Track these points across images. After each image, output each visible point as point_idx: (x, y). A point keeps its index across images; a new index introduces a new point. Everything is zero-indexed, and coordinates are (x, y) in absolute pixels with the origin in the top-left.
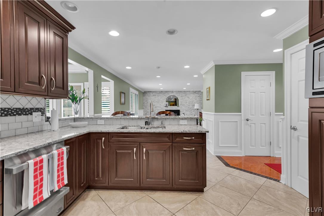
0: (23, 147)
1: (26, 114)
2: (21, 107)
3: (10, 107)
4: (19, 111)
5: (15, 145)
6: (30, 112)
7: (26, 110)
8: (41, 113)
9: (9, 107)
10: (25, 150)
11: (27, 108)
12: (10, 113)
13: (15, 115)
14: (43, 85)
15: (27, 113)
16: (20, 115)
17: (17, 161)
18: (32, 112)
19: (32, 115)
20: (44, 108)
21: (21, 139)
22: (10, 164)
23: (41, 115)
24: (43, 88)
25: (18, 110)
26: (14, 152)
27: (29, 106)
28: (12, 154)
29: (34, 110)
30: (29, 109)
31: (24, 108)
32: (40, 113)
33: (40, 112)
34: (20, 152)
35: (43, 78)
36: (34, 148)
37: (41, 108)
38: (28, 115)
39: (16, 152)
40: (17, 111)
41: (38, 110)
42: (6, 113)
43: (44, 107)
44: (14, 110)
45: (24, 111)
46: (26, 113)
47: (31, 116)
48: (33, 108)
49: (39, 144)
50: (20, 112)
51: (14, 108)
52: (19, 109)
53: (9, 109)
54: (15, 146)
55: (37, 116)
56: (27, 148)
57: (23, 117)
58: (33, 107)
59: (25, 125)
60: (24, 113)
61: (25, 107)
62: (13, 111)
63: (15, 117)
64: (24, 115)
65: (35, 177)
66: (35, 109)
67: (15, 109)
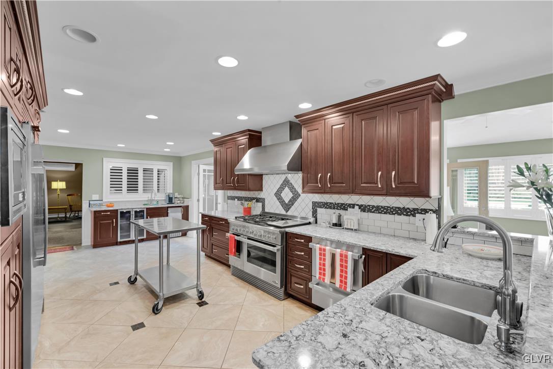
2: (402, 206)
4: (398, 211)
6: (412, 213)
9: (389, 205)
11: (408, 209)
12: (389, 211)
13: (394, 214)
15: (409, 214)
16: (399, 214)
18: (415, 214)
19: (415, 216)
24: (380, 186)
27: (412, 206)
30: (412, 209)
31: (404, 208)
38: (409, 216)
40: (396, 210)
41: (424, 211)
45: (405, 211)
46: (407, 214)
47: (414, 218)
50: (400, 212)
51: (393, 207)
52: (399, 208)
53: (388, 207)
55: (422, 220)
57: (403, 218)
58: (418, 208)
60: (405, 213)
61: (406, 207)
62: (392, 210)
64: (404, 215)
66: (420, 210)
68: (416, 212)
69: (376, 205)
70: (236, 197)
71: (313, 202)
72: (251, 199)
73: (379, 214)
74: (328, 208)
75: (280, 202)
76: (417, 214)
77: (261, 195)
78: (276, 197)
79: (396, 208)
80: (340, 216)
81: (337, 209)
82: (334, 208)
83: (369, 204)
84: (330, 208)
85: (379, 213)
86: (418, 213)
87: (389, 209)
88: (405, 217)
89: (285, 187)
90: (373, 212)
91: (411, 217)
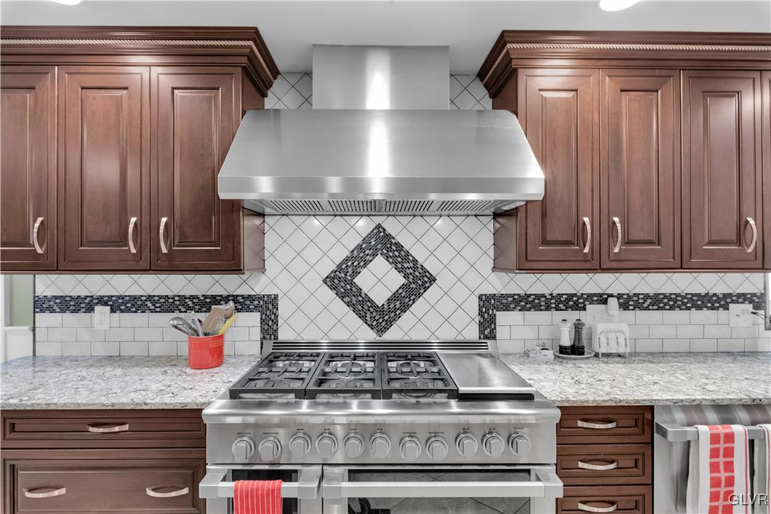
0: (690, 391)
1: (713, 308)
2: (703, 292)
3: (680, 292)
4: (697, 300)
5: (679, 379)
6: (722, 303)
7: (714, 298)
8: (752, 305)
9: (678, 291)
10: (694, 400)
11: (715, 295)
12: (680, 303)
13: (689, 309)
14: (748, 244)
15: (717, 305)
16: (699, 308)
17: (680, 416)
18: (728, 303)
19: (728, 309)
20: (761, 294)
21: (698, 365)
22: (666, 417)
23: (753, 313)
24: (750, 250)
25: (695, 298)
26: (671, 398)
27: (720, 289)
28: (667, 400)
29: (734, 298)
30: (722, 296)
31: (708, 294)
32: (749, 307)
33: (750, 303)
34: (682, 400)
35: (748, 226)
36: (712, 400)
37: (754, 295)
38: (717, 308)
39: (674, 398)
40: (693, 300)
41: (742, 298)
42: (671, 303)
43: (763, 292)
44: (687, 298)
45: (709, 301)
46: (713, 305)
47: (726, 312)
48: (731, 294)
49: (728, 394)
50: (700, 303)
52: (698, 295)
53: (677, 295)
54: (678, 381)
55: (741, 315)
56: (698, 396)
57: (706, 315)
58: (732, 292)
59: (712, 331)
60: (710, 305)
61: (711, 293)
62: (686, 301)
63: (688, 311)
64: (708, 308)
65: (714, 467)
66: (736, 296)
67: (690, 296)
68: (729, 300)
69: (651, 292)
70: (102, 301)
71: (480, 297)
72: (205, 303)
73: (660, 312)
74: (529, 310)
75: (348, 304)
76: (730, 305)
77: (260, 286)
78: (333, 288)
79: (693, 295)
80: (578, 327)
81: (557, 309)
82: (548, 308)
83: (637, 291)
84: (537, 308)
85: (659, 309)
86: (733, 302)
87: (680, 298)
88: (711, 311)
89: (374, 255)
90: (647, 309)
91: (721, 312)
